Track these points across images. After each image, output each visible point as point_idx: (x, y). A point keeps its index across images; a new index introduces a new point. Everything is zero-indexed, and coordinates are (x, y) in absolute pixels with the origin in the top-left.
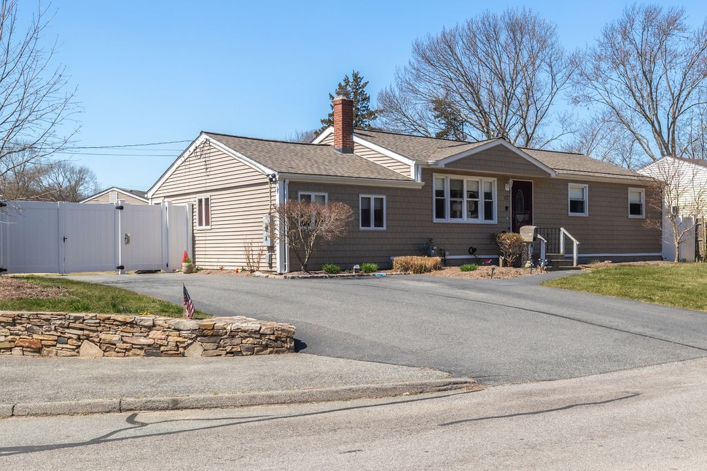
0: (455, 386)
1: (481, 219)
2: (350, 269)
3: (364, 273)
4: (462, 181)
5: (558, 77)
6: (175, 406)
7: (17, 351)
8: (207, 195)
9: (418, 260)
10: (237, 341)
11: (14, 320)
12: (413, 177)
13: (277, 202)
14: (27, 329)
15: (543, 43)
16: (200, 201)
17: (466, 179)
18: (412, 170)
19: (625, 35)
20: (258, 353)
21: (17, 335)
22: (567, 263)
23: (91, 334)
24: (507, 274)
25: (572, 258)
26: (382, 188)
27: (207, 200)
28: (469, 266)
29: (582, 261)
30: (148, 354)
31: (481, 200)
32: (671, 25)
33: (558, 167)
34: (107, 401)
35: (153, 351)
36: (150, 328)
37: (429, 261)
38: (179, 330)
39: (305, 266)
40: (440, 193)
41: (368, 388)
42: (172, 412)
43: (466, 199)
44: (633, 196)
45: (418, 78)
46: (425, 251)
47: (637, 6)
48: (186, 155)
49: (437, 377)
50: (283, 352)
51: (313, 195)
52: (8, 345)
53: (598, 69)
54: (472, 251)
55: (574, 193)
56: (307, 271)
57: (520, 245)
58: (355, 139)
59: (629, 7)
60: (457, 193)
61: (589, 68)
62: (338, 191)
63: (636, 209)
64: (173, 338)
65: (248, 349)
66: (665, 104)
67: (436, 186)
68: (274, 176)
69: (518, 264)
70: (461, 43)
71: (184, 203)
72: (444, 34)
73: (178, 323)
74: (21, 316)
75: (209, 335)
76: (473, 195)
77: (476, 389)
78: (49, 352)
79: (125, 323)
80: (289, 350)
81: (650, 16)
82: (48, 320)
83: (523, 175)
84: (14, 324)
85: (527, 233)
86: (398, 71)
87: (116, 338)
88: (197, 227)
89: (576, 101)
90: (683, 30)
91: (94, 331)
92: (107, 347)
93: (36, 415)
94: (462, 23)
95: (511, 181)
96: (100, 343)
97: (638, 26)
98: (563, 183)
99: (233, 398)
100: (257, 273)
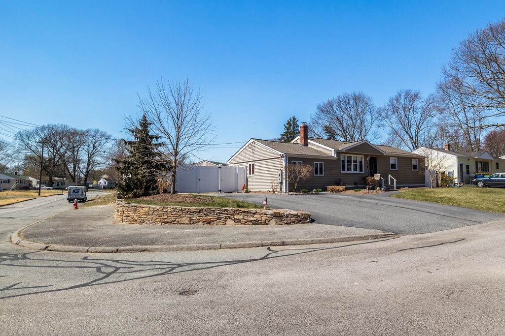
0: (388, 236)
1: (358, 171)
2: (312, 191)
3: (317, 193)
4: (351, 157)
5: (374, 117)
6: (283, 244)
7: (200, 223)
8: (253, 163)
9: (337, 187)
10: (289, 219)
11: (200, 211)
12: (333, 155)
13: (284, 165)
14: (205, 214)
15: (367, 104)
16: (250, 165)
17: (352, 156)
18: (333, 152)
19: (397, 100)
20: (297, 223)
21: (201, 216)
22: (391, 188)
23: (231, 216)
24: (374, 192)
25: (394, 186)
26: (322, 159)
27: (253, 164)
28: (358, 190)
29: (398, 188)
30: (254, 224)
31: (358, 164)
32: (415, 97)
33: (386, 151)
34: (257, 242)
35: (256, 223)
36: (255, 214)
37: (341, 188)
38: (266, 214)
39: (295, 190)
40: (343, 161)
41: (356, 237)
42: (283, 246)
43: (352, 164)
44: (414, 162)
45: (319, 118)
46: (338, 184)
47: (402, 90)
48: (244, 147)
49: (379, 232)
50: (306, 223)
51: (297, 162)
52: (197, 221)
53: (387, 114)
54: (355, 184)
55: (392, 161)
56: (295, 191)
57: (374, 181)
58: (309, 141)
59: (399, 90)
60: (350, 161)
61: (384, 114)
62: (307, 160)
63: (415, 167)
64: (264, 218)
65: (293, 222)
66: (414, 127)
67: (342, 159)
68: (283, 155)
69: (373, 188)
70: (335, 105)
71: (243, 166)
72: (329, 101)
73: (265, 212)
74: (203, 209)
75: (278, 217)
76: (355, 162)
77: (396, 237)
78: (214, 223)
79: (244, 212)
80: (309, 222)
81: (407, 94)
82: (214, 211)
83: (374, 154)
84: (200, 212)
85: (377, 177)
86: (311, 115)
87: (241, 217)
88: (249, 175)
89: (378, 126)
90: (421, 99)
91: (232, 215)
92: (237, 221)
93: (230, 248)
94: (336, 98)
95: (369, 157)
96: (235, 220)
97: (403, 97)
98: (388, 157)
99: (305, 241)
100: (276, 193)
